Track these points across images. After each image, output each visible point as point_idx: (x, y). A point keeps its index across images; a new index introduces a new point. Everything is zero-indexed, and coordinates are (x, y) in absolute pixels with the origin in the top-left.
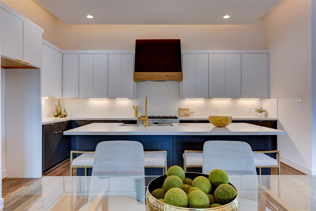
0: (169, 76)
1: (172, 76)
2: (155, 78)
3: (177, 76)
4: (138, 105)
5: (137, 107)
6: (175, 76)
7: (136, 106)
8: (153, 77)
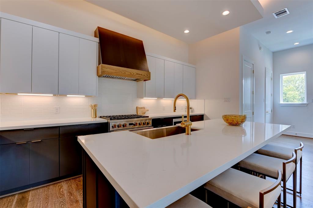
0: (139, 74)
1: (142, 75)
2: (126, 74)
3: (146, 75)
4: (96, 103)
5: (95, 106)
6: (144, 75)
7: (93, 105)
8: (123, 73)
